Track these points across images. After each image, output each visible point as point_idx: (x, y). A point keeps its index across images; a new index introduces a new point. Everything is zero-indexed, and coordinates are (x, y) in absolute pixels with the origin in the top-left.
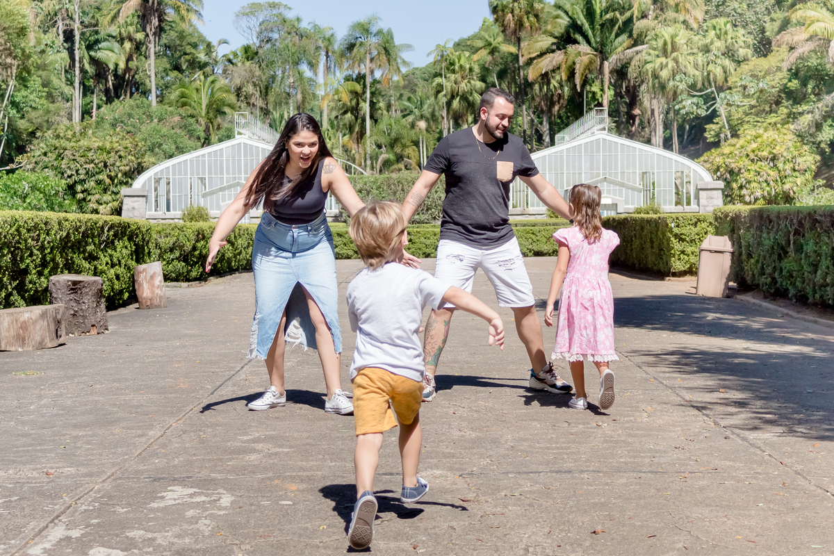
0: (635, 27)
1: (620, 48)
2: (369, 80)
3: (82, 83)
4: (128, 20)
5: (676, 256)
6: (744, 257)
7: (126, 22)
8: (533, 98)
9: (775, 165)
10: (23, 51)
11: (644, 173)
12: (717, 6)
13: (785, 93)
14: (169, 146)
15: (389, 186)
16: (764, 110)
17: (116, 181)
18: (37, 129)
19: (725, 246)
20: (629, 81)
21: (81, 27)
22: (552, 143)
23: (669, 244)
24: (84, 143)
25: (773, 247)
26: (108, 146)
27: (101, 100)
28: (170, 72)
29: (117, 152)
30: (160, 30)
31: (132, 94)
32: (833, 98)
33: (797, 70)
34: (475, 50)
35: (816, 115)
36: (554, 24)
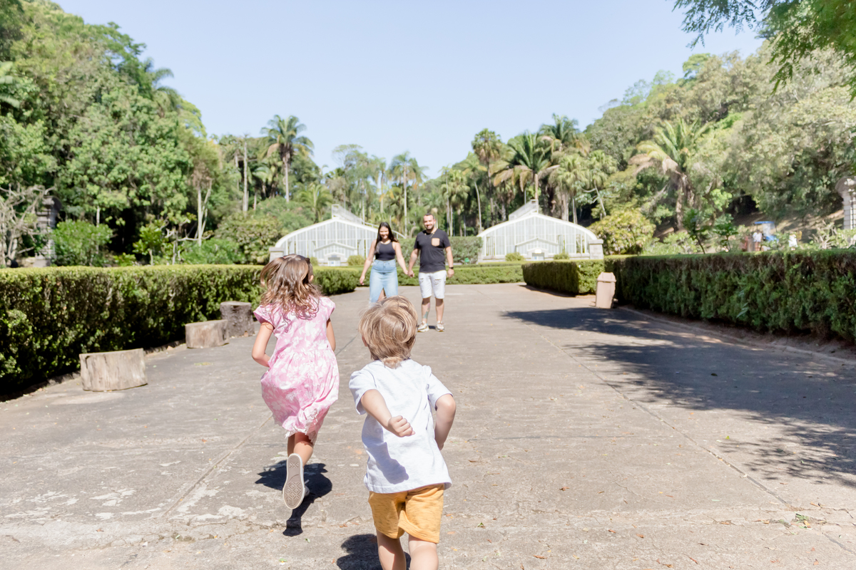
0: (552, 156)
1: (544, 167)
2: (405, 187)
3: (248, 190)
4: (274, 155)
5: (582, 284)
6: (623, 285)
7: (272, 156)
8: (496, 195)
9: (631, 231)
10: (215, 173)
11: (559, 236)
12: (597, 144)
13: (635, 190)
14: (295, 224)
16: (624, 200)
17: (266, 243)
18: (223, 215)
19: (611, 278)
20: (549, 185)
21: (247, 159)
22: (507, 219)
23: (578, 277)
24: (249, 222)
25: (640, 279)
26: (262, 224)
27: (259, 199)
28: (296, 183)
29: (267, 227)
31: (275, 195)
32: (662, 193)
33: (642, 178)
34: (464, 169)
35: (653, 202)
36: (507, 155)
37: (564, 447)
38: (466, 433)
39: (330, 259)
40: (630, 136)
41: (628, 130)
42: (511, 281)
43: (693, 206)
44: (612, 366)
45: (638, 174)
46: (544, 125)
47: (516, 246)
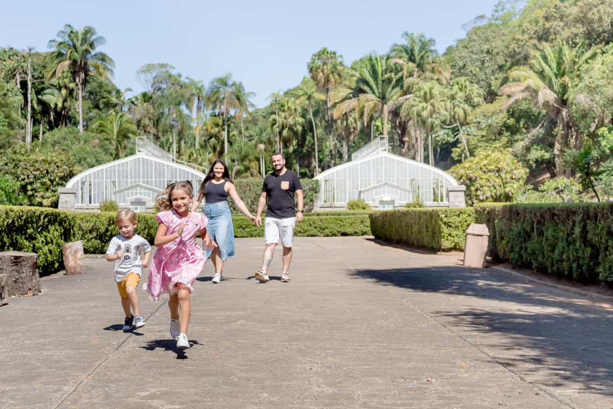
0: (405, 83)
1: (395, 97)
2: (226, 117)
3: (33, 117)
4: (65, 75)
5: (445, 238)
6: (498, 239)
7: (63, 76)
8: (337, 129)
9: (499, 175)
11: (412, 180)
12: (460, 69)
13: (505, 127)
14: (91, 160)
16: (491, 139)
17: (54, 183)
19: (484, 231)
20: (401, 118)
21: (32, 79)
22: (349, 159)
23: (440, 229)
24: (33, 157)
25: (520, 233)
26: (49, 159)
27: (46, 128)
28: (92, 110)
29: (55, 163)
30: (85, 82)
31: (66, 125)
32: (538, 131)
33: (513, 112)
34: (298, 97)
35: (526, 142)
36: (350, 81)
39: (132, 203)
40: (500, 60)
41: (498, 54)
42: (356, 234)
43: (575, 147)
45: (510, 107)
46: (397, 45)
47: (360, 192)
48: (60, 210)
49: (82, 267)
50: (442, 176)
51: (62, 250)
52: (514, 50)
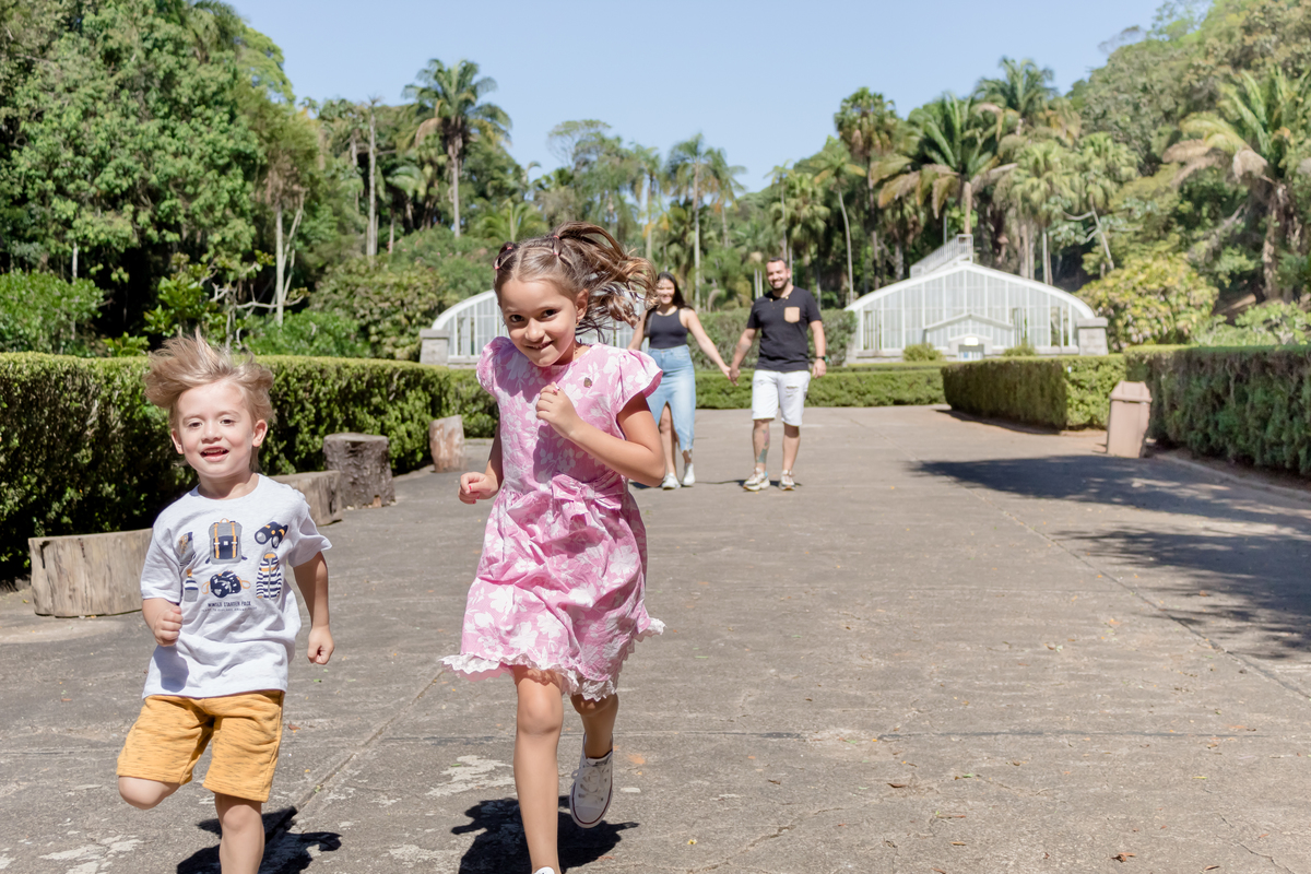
0: (1000, 144)
1: (983, 168)
2: (697, 208)
3: (378, 213)
4: (430, 141)
5: (1074, 407)
6: (1166, 407)
7: (427, 144)
8: (884, 225)
9: (1166, 300)
10: (311, 176)
11: (1014, 310)
12: (1096, 120)
13: (1176, 217)
14: (473, 283)
15: (722, 325)
16: (1151, 237)
17: (414, 321)
18: (328, 263)
19: (1141, 394)
20: (995, 205)
21: (376, 150)
22: (906, 275)
23: (1064, 392)
24: (378, 279)
25: (1205, 398)
26: (405, 282)
27: (399, 231)
28: (475, 200)
29: (415, 289)
31: (432, 224)
32: (1234, 223)
33: (1190, 191)
34: (817, 172)
35: (1214, 242)
36: (908, 142)
37: (1102, 757)
38: (872, 721)
40: (1167, 103)
41: (1162, 92)
42: (918, 401)
43: (1300, 249)
44: (1168, 576)
45: (1184, 182)
46: (986, 81)
47: (925, 331)
48: (423, 364)
49: (460, 459)
50: (1066, 303)
51: (427, 433)
52: (1191, 85)
